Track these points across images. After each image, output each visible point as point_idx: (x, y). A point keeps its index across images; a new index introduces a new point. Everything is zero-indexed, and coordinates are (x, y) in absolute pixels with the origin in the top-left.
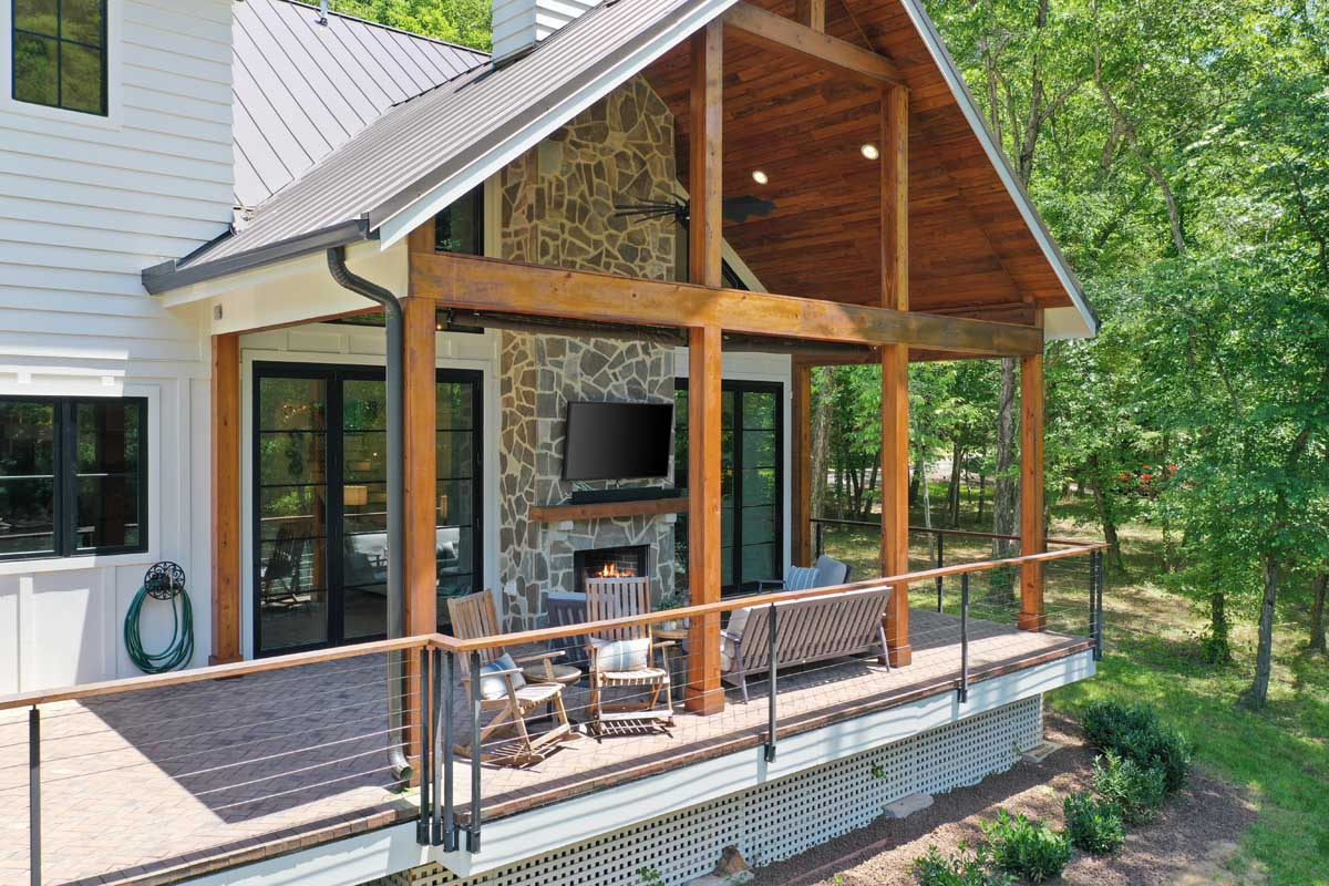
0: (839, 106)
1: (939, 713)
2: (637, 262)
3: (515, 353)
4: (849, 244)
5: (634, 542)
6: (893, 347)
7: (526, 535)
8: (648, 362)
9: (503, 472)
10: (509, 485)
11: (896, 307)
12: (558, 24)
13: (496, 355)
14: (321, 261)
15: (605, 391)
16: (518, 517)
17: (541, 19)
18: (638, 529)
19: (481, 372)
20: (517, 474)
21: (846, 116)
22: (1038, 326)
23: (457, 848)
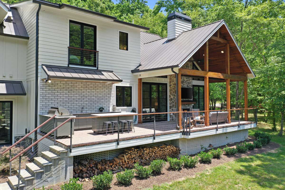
0: (219, 46)
1: (236, 129)
2: (188, 68)
3: (172, 81)
4: (217, 65)
5: (188, 108)
6: (228, 79)
7: (174, 106)
8: (189, 82)
9: (170, 98)
10: (171, 99)
11: (228, 74)
12: (178, 35)
13: (169, 81)
14: (170, 69)
15: (184, 86)
16: (173, 104)
17: (176, 34)
18: (188, 106)
19: (167, 84)
20: (173, 98)
21: (219, 47)
22: (247, 76)
23: (187, 135)
